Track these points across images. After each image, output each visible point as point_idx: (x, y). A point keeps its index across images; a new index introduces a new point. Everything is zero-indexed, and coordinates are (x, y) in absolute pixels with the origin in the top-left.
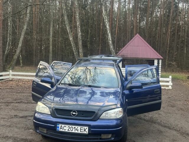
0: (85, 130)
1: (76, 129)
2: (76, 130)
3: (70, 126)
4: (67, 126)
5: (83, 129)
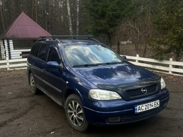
2: (152, 106)
3: (147, 104)
4: (144, 105)
5: (156, 103)
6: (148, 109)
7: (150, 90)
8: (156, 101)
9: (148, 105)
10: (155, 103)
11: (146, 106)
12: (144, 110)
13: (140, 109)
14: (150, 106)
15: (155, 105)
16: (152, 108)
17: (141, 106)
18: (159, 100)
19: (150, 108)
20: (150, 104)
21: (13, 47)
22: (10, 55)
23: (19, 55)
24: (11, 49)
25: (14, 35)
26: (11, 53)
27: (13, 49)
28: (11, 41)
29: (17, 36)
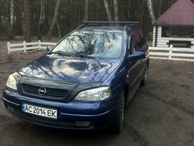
0: (53, 114)
1: (42, 111)
2: (43, 113)
3: (36, 108)
4: (33, 107)
5: (51, 112)
6: (36, 114)
7: (52, 93)
8: (52, 110)
9: (38, 110)
10: (49, 112)
11: (35, 109)
12: (32, 113)
13: (27, 109)
14: (40, 112)
15: (49, 114)
16: (43, 115)
17: (28, 106)
18: (56, 111)
19: (40, 114)
20: (41, 110)
21: (161, 34)
22: (156, 42)
23: (166, 43)
24: (158, 36)
25: (165, 22)
26: (158, 41)
27: (161, 36)
28: (160, 28)
29: (167, 23)
